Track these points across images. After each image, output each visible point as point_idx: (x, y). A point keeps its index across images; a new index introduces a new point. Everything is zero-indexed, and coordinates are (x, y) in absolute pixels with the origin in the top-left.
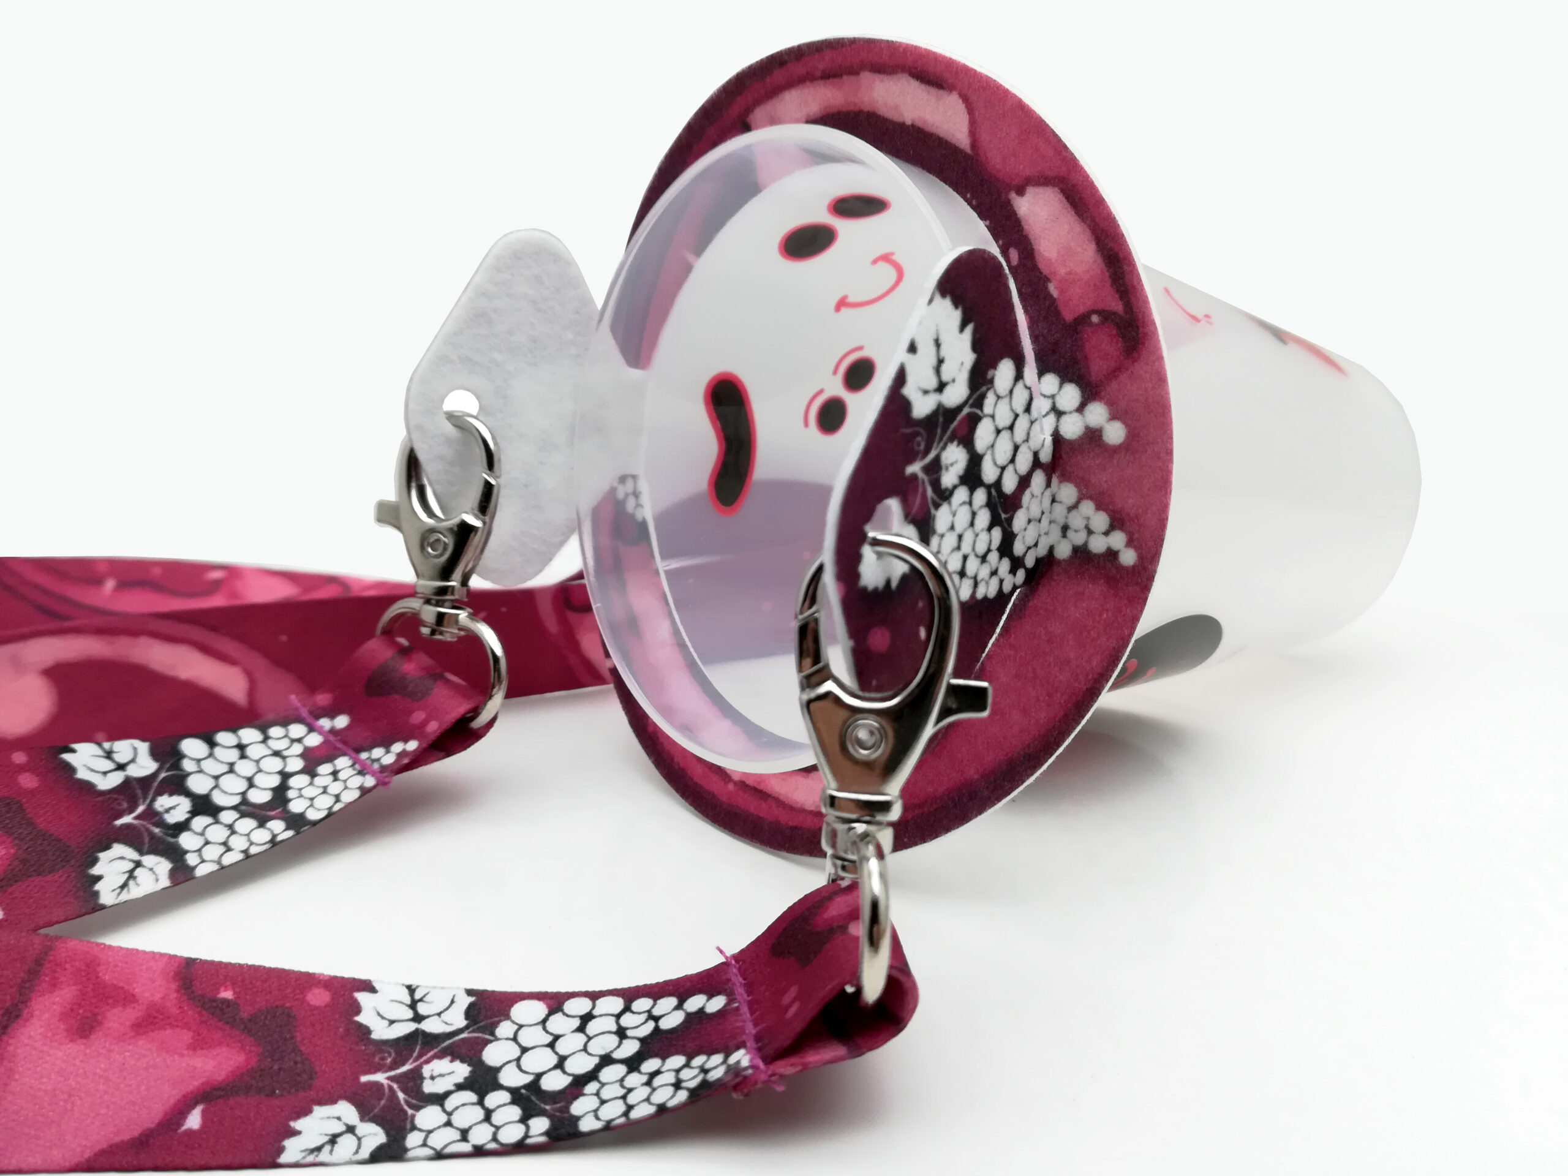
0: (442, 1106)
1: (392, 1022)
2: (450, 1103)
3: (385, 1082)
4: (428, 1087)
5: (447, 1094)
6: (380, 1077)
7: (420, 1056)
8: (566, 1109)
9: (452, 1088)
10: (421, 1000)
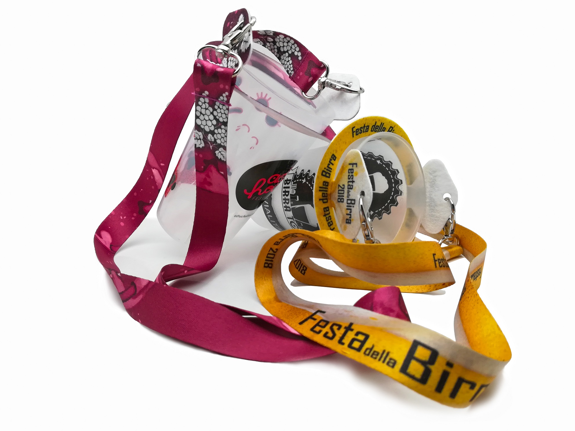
0: (216, 139)
1: (201, 143)
2: (216, 138)
3: (212, 146)
4: (213, 140)
5: (214, 138)
6: (211, 147)
7: (207, 140)
8: (221, 122)
9: (213, 137)
10: (197, 138)
